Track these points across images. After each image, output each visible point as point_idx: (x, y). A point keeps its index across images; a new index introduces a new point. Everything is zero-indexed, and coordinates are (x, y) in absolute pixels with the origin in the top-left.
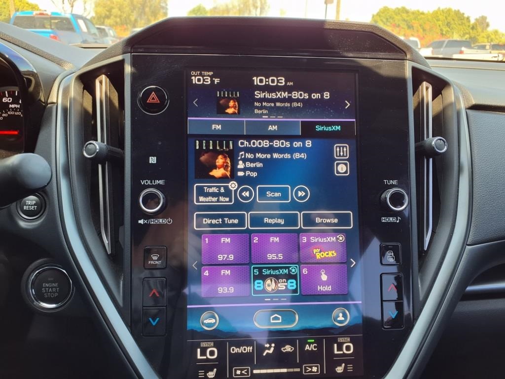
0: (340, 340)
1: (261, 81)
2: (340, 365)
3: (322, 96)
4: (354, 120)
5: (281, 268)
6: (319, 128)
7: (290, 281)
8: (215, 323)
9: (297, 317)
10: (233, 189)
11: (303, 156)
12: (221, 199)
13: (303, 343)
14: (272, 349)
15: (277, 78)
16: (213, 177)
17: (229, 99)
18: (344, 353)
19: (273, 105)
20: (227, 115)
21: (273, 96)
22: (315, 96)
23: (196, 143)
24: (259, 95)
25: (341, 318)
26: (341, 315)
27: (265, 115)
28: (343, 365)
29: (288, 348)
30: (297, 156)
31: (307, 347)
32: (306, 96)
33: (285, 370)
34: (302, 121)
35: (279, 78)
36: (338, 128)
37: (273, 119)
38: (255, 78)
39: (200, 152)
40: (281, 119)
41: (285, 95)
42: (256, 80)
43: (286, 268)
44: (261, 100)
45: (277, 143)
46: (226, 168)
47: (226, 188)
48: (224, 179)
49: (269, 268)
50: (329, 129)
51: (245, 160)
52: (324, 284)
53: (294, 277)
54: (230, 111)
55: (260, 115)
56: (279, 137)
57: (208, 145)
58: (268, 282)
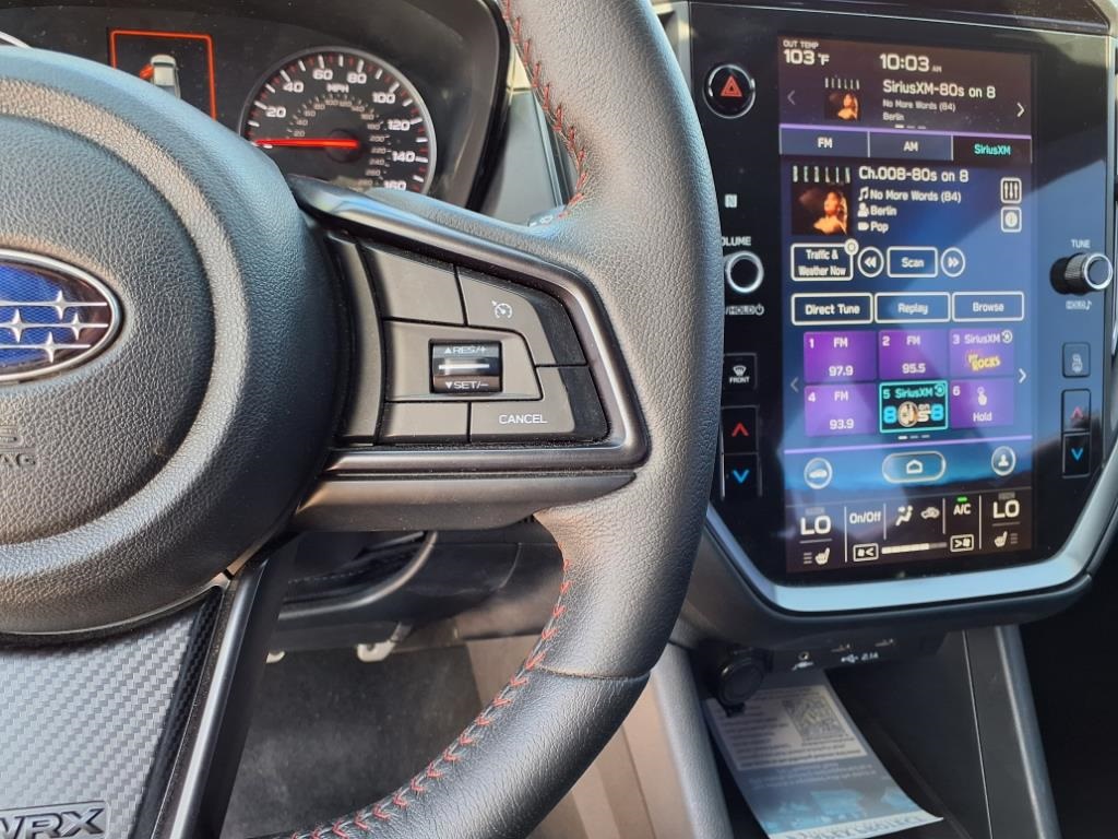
0: (1002, 496)
1: (893, 62)
2: (1001, 535)
3: (985, 92)
4: (1029, 137)
5: (923, 386)
6: (979, 149)
7: (936, 406)
8: (826, 478)
9: (944, 463)
10: (851, 254)
11: (956, 197)
12: (834, 270)
13: (952, 503)
14: (909, 515)
15: (917, 57)
16: (820, 232)
17: (843, 93)
18: (1006, 517)
19: (911, 105)
20: (842, 122)
21: (911, 89)
22: (975, 92)
23: (792, 170)
24: (890, 86)
25: (1004, 463)
26: (1004, 457)
27: (899, 122)
28: (1005, 534)
29: (931, 513)
30: (947, 196)
31: (957, 510)
32: (960, 92)
33: (925, 547)
34: (955, 137)
35: (920, 58)
36: (1006, 150)
37: (911, 130)
38: (883, 57)
39: (800, 187)
40: (923, 131)
41: (930, 88)
42: (886, 60)
43: (928, 386)
44: (893, 97)
45: (918, 174)
46: (840, 215)
47: (841, 251)
48: (838, 235)
49: (905, 387)
50: (994, 151)
51: (869, 202)
52: (983, 410)
53: (941, 401)
54: (845, 114)
55: (892, 124)
56: (921, 164)
57: (811, 175)
58: (903, 408)
